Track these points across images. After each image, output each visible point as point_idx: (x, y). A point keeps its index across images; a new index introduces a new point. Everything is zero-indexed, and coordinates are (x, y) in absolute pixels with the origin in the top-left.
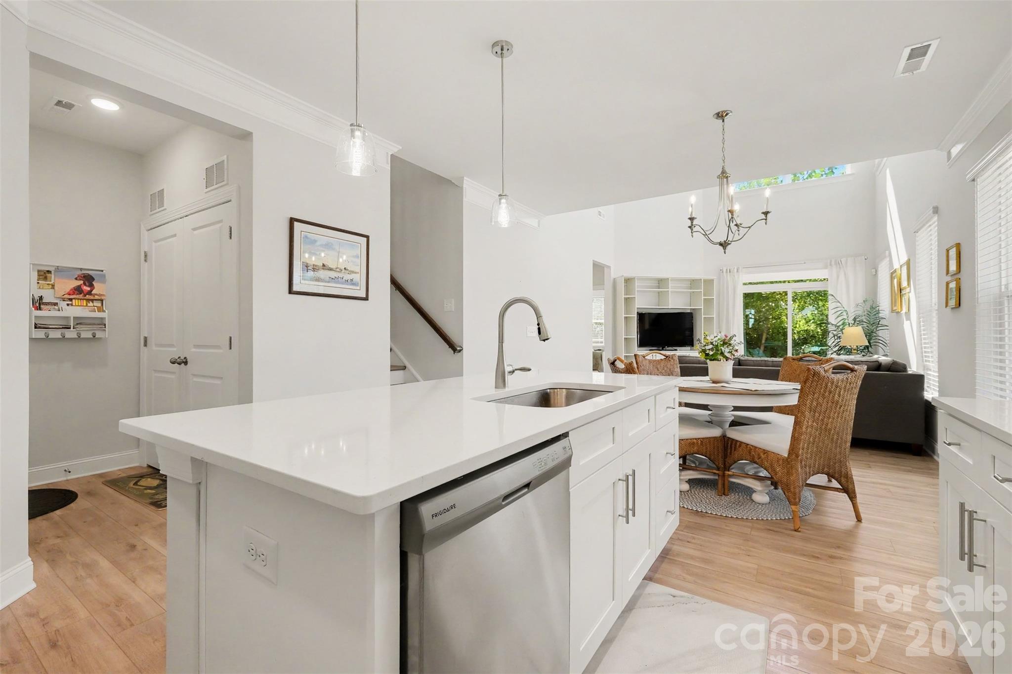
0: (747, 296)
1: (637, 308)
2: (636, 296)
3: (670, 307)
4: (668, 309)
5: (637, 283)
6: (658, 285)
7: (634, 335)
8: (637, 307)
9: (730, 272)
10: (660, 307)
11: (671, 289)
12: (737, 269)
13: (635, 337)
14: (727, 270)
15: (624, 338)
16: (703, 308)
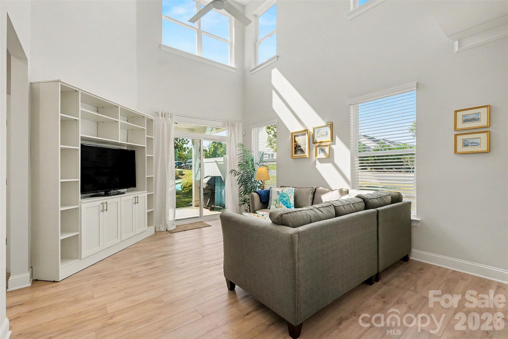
1: (82, 139)
2: (79, 119)
3: (120, 142)
4: (117, 143)
7: (76, 177)
8: (80, 135)
9: (165, 116)
11: (120, 119)
12: (171, 115)
13: (79, 180)
14: (162, 114)
15: (61, 182)
16: (145, 146)
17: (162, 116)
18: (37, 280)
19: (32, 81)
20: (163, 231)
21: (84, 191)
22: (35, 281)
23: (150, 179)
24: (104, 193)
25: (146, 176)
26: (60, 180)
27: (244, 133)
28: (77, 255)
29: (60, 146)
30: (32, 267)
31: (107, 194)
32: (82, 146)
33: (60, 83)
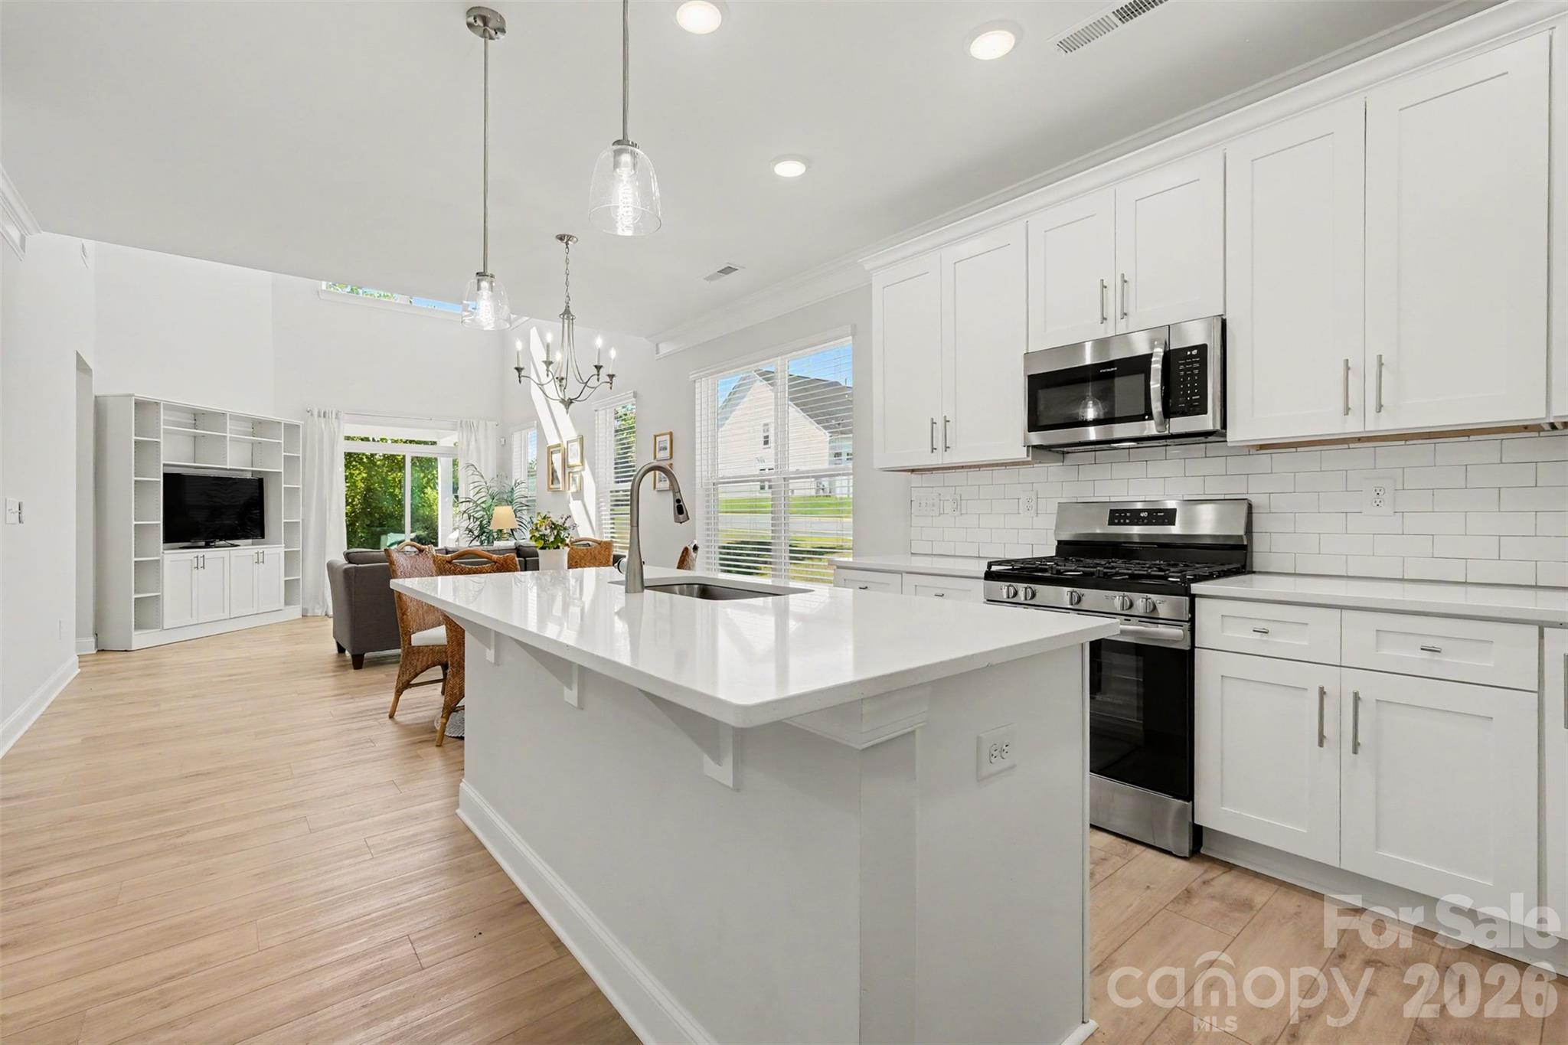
0: (350, 457)
1: (164, 465)
2: (161, 440)
3: (228, 467)
4: (226, 469)
5: (164, 415)
6: (194, 422)
7: (157, 519)
8: (162, 462)
9: (324, 416)
10: (196, 465)
11: (230, 433)
12: (337, 414)
13: (161, 522)
14: (319, 413)
15: (136, 525)
16: (282, 471)
17: (319, 416)
18: (103, 650)
19: (98, 394)
20: (319, 614)
21: (168, 539)
22: (101, 651)
23: (289, 526)
24: (203, 543)
25: (283, 521)
26: (134, 523)
27: (503, 440)
28: (157, 624)
29: (134, 478)
30: (97, 635)
31: (207, 546)
32: (165, 475)
33: (133, 398)
